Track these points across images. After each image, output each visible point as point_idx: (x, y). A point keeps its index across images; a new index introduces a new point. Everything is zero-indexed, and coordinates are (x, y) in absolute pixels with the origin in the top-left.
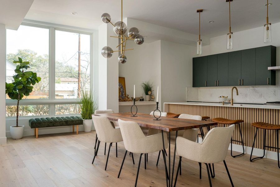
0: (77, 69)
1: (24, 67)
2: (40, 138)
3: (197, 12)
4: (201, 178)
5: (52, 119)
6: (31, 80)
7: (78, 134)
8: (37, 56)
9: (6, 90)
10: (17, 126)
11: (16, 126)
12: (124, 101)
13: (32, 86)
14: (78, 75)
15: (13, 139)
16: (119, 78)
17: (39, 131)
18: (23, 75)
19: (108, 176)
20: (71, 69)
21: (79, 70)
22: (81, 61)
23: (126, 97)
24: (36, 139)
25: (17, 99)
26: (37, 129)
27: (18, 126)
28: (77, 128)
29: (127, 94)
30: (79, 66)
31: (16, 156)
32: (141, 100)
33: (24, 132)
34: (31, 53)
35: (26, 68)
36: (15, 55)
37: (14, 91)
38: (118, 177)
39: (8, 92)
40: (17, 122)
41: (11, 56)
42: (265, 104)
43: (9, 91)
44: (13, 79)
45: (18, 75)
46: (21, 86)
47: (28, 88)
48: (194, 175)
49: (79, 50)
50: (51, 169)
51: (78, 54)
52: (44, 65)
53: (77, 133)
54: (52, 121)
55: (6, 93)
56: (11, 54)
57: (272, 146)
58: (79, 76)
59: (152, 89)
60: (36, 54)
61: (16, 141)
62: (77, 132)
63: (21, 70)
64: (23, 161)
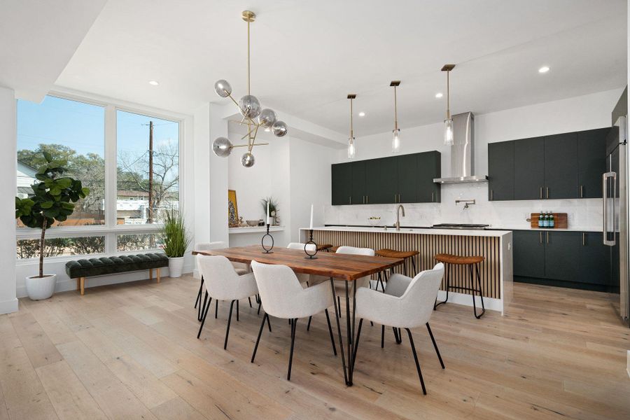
0: (146, 177)
1: (54, 170)
2: (89, 295)
3: (348, 98)
4: (383, 346)
5: (111, 260)
6: (70, 192)
7: (160, 282)
8: (75, 156)
9: (16, 212)
10: (41, 276)
11: (39, 275)
12: (236, 226)
13: (73, 203)
14: (148, 186)
15: (32, 300)
16: (229, 191)
17: (87, 282)
18: (54, 183)
19: (232, 361)
20: (136, 176)
21: (150, 179)
22: (154, 166)
23: (238, 220)
24: (81, 297)
25: (41, 226)
26: (82, 279)
27: (44, 275)
28: (159, 273)
29: (239, 216)
30: (151, 172)
31: (41, 335)
32: (260, 225)
33: (56, 285)
34: (65, 151)
35: (61, 172)
36: (33, 153)
37: (34, 213)
38: (252, 362)
39: (21, 215)
40: (41, 269)
41: (25, 154)
42: (432, 228)
43: (23, 213)
44: (32, 192)
45: (42, 184)
46: (50, 204)
47: (63, 207)
48: (370, 341)
49: (151, 148)
50: (118, 358)
51: (148, 155)
52: (88, 170)
53: (159, 280)
54: (112, 263)
55: (17, 217)
56: (27, 151)
57: (457, 286)
58: (150, 189)
59: (277, 209)
60: (74, 152)
61: (38, 304)
62: (159, 278)
63: (50, 174)
64: (57, 347)
